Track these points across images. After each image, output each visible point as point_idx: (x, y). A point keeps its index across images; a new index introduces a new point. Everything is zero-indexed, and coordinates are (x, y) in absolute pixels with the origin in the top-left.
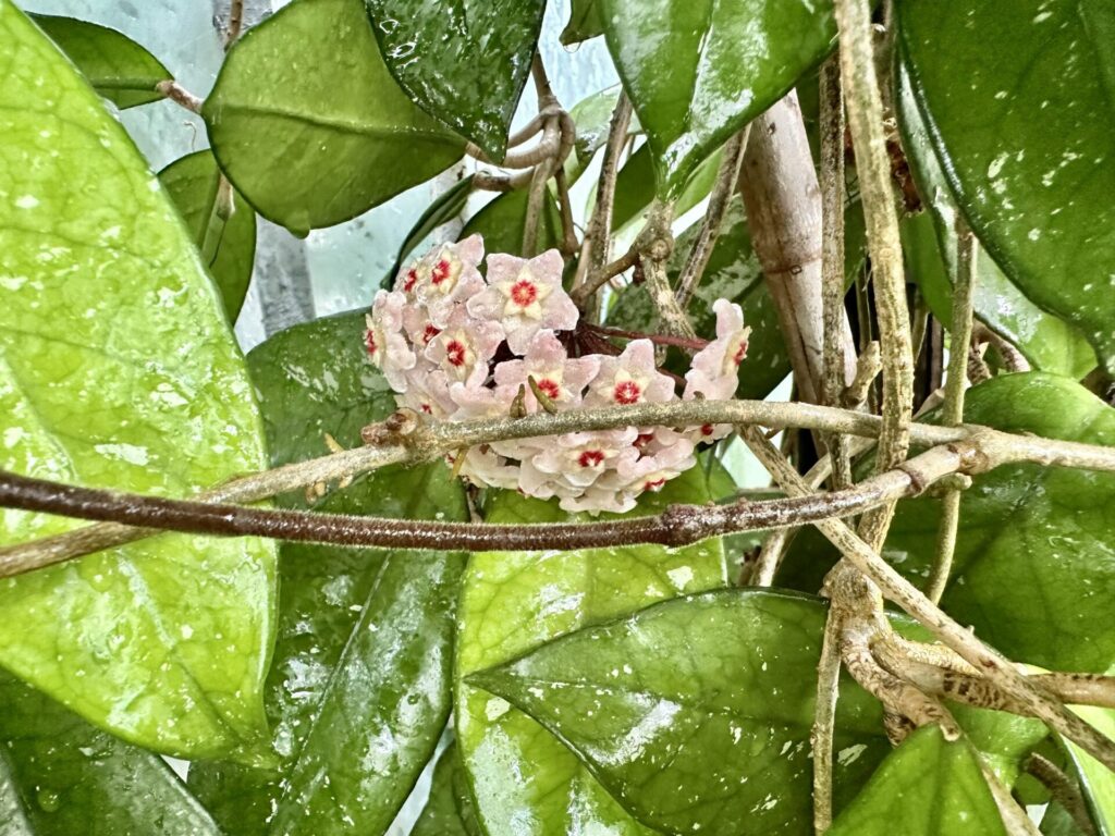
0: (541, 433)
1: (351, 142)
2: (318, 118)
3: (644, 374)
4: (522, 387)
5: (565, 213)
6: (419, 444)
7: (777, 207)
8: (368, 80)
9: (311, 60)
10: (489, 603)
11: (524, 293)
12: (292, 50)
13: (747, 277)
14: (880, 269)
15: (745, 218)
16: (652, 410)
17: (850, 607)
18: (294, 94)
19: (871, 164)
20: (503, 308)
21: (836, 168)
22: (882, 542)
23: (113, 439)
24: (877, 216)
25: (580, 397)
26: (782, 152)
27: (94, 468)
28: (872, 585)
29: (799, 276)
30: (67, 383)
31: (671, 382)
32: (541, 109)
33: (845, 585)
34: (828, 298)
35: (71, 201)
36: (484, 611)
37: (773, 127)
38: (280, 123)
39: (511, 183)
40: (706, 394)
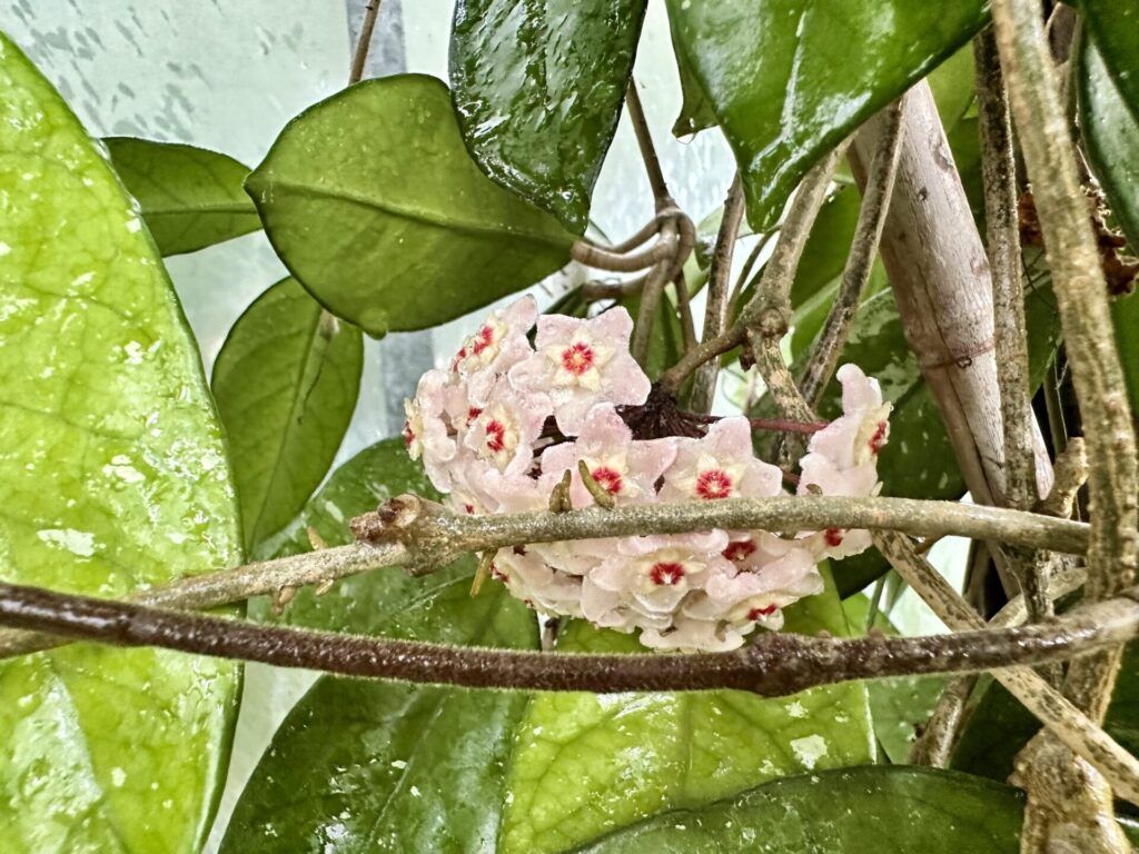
0: (590, 534)
1: (434, 237)
2: (391, 205)
3: (737, 461)
4: (568, 473)
5: (686, 323)
6: (421, 541)
7: (935, 288)
8: (452, 170)
9: (384, 144)
10: (548, 770)
11: (578, 360)
12: (359, 131)
13: (904, 382)
14: (1073, 307)
15: (896, 316)
16: (746, 508)
17: (1059, 806)
18: (363, 178)
19: (1048, 160)
20: (552, 379)
21: (1008, 223)
22: (1104, 708)
23: (58, 523)
24: (1063, 232)
25: (652, 492)
26: (937, 221)
27: (35, 557)
28: (1091, 772)
29: (969, 370)
30: (16, 455)
31: (776, 473)
32: (657, 211)
33: (1048, 770)
34: (1007, 384)
35: (45, 247)
36: (539, 780)
37: (924, 193)
38: (346, 207)
39: (624, 290)
40: (824, 490)
